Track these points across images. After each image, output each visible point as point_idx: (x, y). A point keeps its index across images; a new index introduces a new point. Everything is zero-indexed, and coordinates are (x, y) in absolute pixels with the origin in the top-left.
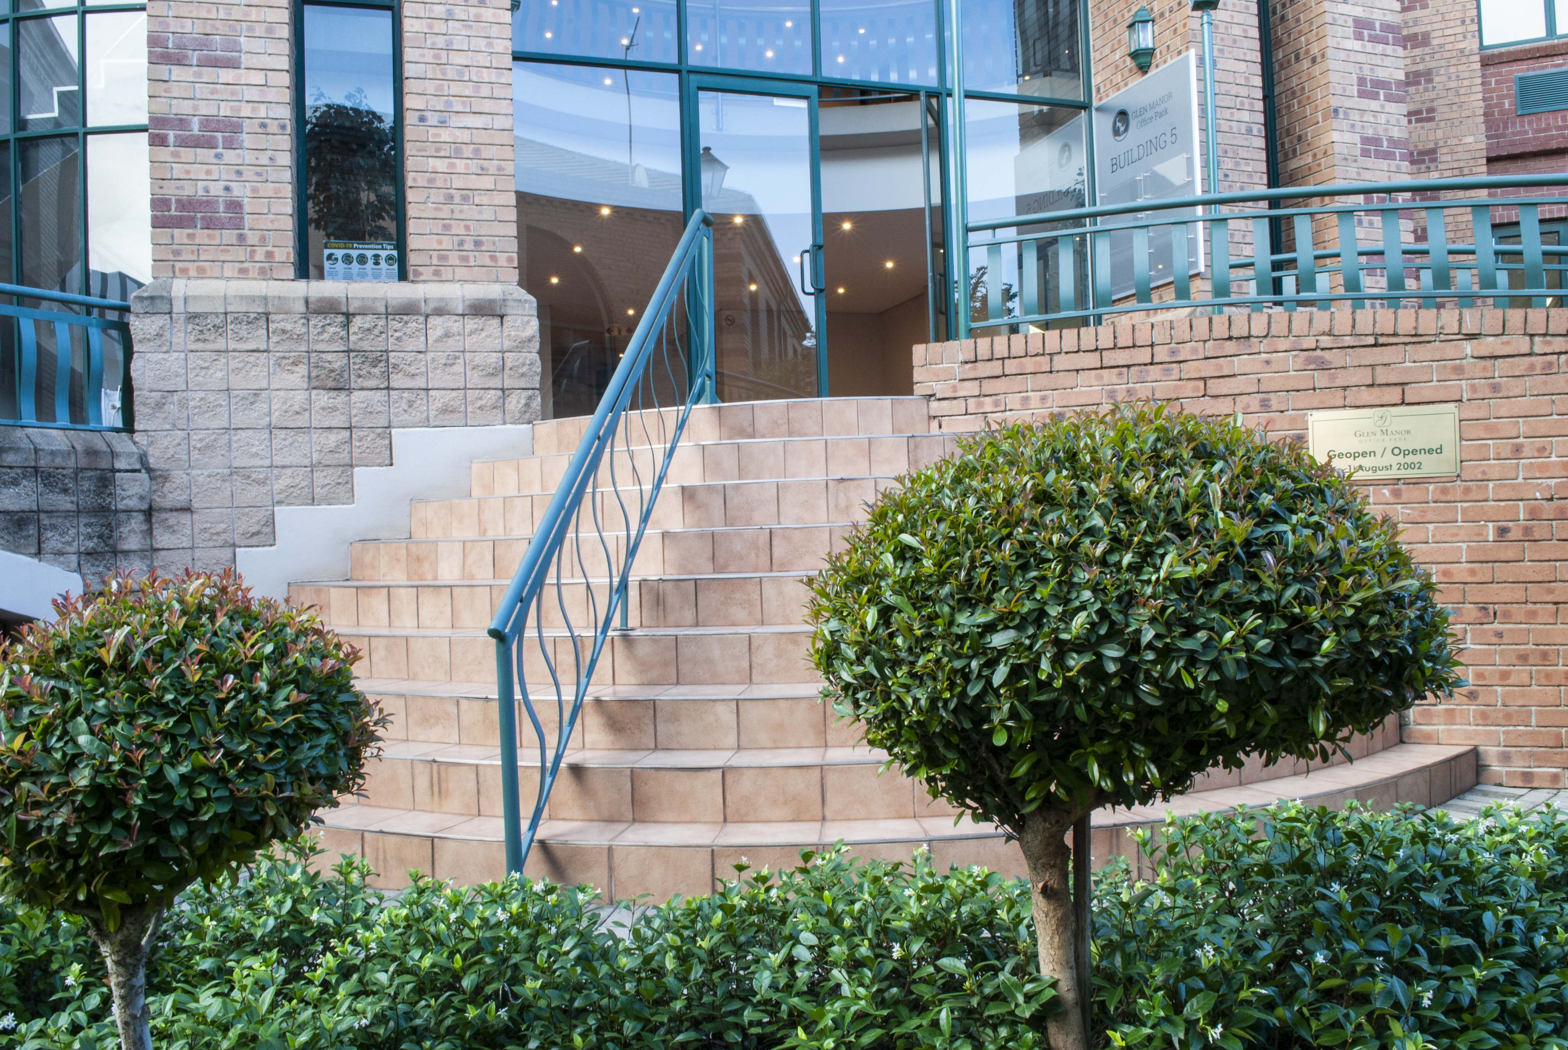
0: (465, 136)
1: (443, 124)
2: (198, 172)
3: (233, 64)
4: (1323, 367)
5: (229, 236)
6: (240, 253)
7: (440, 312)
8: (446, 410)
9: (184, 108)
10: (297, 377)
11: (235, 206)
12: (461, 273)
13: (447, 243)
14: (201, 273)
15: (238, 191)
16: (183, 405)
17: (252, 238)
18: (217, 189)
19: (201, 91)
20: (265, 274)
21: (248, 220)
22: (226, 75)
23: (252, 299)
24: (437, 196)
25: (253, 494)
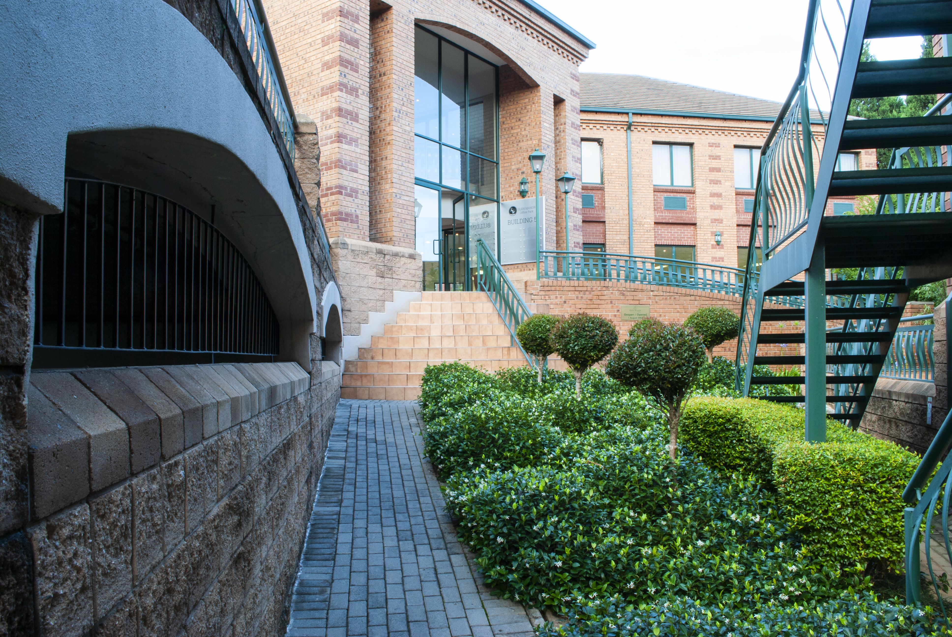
0: (405, 202)
1: (400, 198)
2: (349, 204)
3: (356, 171)
4: (623, 295)
5: (355, 226)
6: (358, 232)
7: (403, 256)
8: (404, 286)
9: (346, 184)
10: (373, 272)
11: (357, 216)
12: (404, 244)
13: (401, 235)
14: (350, 237)
15: (358, 212)
16: (350, 277)
17: (361, 228)
18: (353, 211)
19: (350, 179)
20: (363, 239)
21: (360, 221)
22: (355, 175)
23: (365, 247)
24: (399, 220)
25: (364, 308)
